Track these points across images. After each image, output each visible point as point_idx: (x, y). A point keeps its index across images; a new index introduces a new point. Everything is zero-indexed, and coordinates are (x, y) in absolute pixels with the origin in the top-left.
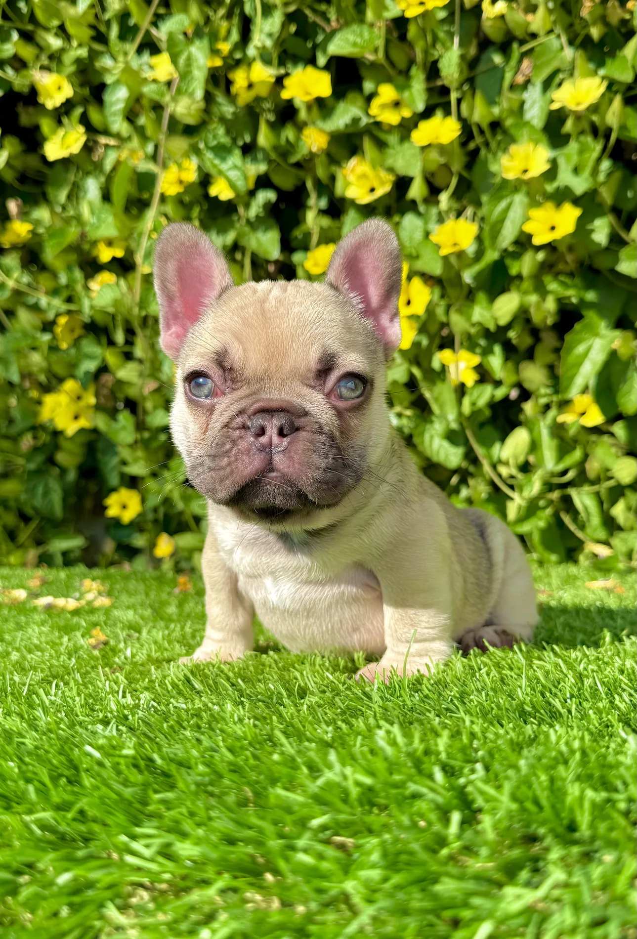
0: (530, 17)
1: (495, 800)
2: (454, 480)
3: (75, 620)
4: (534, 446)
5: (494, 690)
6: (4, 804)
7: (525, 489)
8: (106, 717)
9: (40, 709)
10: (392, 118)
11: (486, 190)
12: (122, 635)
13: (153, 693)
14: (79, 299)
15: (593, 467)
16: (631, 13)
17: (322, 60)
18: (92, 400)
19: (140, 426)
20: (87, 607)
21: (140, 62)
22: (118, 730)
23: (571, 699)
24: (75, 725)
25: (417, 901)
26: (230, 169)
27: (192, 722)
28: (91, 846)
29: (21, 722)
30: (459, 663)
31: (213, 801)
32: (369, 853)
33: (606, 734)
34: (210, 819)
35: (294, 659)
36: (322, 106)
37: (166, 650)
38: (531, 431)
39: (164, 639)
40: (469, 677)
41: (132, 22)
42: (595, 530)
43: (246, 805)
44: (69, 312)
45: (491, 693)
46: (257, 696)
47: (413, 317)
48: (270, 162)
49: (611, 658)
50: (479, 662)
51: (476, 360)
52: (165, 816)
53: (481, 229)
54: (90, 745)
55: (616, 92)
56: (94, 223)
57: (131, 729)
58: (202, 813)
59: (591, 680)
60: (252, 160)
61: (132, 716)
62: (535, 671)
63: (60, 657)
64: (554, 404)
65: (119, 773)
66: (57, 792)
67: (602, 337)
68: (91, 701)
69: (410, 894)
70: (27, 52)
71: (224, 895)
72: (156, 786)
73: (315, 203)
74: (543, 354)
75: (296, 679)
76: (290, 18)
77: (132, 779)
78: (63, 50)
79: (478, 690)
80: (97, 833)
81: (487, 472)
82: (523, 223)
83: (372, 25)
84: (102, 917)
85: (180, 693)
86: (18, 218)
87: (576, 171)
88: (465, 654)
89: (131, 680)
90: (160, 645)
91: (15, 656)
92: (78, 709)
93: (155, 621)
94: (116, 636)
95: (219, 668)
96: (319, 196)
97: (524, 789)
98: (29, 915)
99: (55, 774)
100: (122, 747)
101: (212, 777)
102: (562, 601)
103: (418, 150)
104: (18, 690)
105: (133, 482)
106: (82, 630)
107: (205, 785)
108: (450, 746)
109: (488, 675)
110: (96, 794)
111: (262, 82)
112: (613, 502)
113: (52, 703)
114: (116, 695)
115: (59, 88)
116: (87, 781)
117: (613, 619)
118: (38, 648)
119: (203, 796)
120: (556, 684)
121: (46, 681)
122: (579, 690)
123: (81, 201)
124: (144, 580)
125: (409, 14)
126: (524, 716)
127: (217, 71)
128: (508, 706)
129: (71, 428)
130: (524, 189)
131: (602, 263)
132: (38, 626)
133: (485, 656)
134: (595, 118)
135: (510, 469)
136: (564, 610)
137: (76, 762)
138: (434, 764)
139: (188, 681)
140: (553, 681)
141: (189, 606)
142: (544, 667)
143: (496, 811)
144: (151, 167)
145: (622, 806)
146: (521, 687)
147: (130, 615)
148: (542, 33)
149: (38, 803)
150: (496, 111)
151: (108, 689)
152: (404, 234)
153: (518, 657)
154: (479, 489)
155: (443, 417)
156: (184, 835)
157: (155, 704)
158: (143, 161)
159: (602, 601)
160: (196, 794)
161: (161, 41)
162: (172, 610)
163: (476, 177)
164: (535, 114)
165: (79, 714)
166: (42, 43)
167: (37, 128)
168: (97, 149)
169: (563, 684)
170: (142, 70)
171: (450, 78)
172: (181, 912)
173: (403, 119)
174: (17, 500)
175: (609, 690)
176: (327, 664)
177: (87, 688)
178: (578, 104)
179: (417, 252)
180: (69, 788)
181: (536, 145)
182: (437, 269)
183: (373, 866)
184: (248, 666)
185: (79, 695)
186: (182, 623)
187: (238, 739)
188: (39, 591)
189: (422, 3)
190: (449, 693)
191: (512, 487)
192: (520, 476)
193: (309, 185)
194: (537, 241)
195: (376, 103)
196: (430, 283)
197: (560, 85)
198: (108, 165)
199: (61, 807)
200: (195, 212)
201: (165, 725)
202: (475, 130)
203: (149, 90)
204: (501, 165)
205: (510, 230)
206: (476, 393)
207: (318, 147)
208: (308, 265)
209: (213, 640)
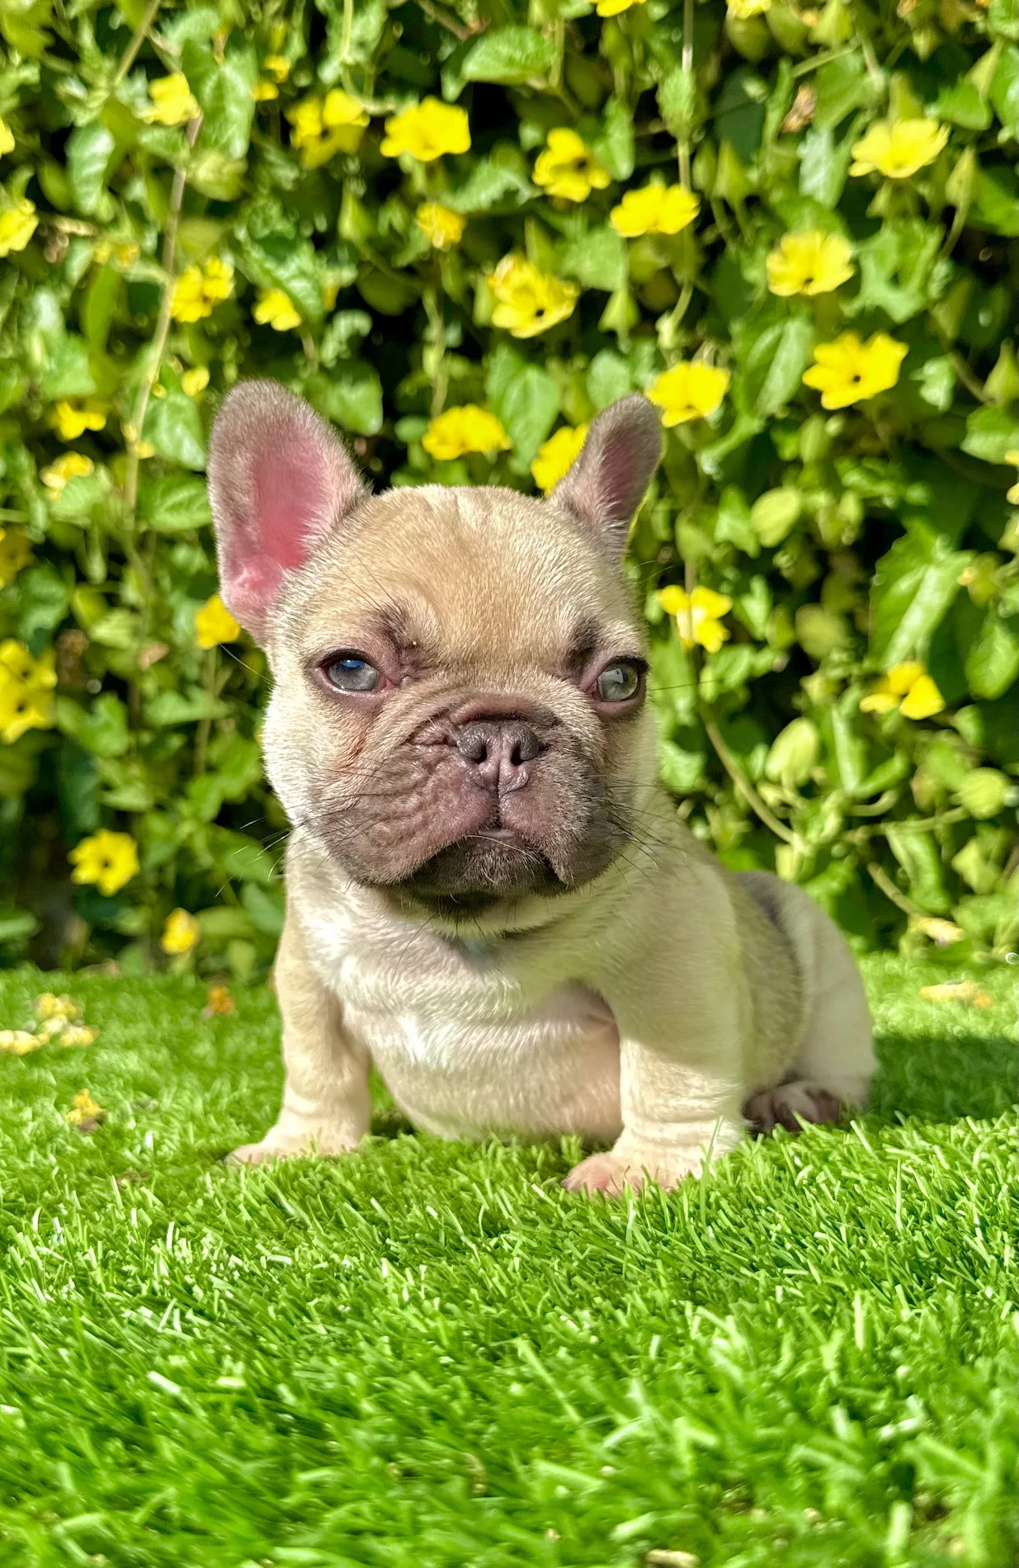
0: (812, 18)
2: (684, 810)
3: (36, 1075)
4: (825, 752)
7: (810, 826)
8: (155, 1291)
9: (28, 1278)
10: (573, 189)
11: (739, 313)
12: (127, 1103)
13: (221, 1232)
14: (27, 503)
15: (925, 787)
16: (985, 11)
17: (452, 89)
18: (49, 678)
19: (135, 722)
20: (52, 1048)
21: (131, 91)
22: (183, 1321)
26: (294, 277)
30: (757, 1156)
35: (451, 1150)
36: (453, 170)
37: (212, 1131)
38: (818, 726)
39: (206, 1111)
41: (118, 20)
42: (927, 894)
44: (6, 525)
48: (360, 264)
51: (723, 605)
53: (732, 382)
54: (158, 1370)
55: (963, 145)
56: (51, 371)
57: (203, 1314)
60: (330, 261)
61: (204, 1289)
63: (26, 1152)
64: (854, 679)
65: (223, 1429)
66: (109, 1471)
67: (939, 565)
68: (114, 1254)
72: (299, 1456)
73: (439, 335)
74: (838, 595)
76: (394, 16)
77: (250, 1441)
81: (742, 795)
82: (805, 371)
83: (539, 29)
85: (267, 1227)
87: (896, 279)
90: (201, 1122)
92: (96, 1274)
93: (180, 1073)
94: (114, 1104)
95: (324, 1171)
96: (446, 324)
99: (97, 1428)
103: (620, 246)
105: (121, 821)
106: (55, 1094)
107: (393, 1451)
110: (189, 1476)
111: (347, 126)
112: (959, 845)
117: (991, 1058)
120: (949, 1198)
122: (994, 1210)
123: (26, 332)
124: (146, 993)
125: (604, 10)
127: (269, 108)
128: (891, 1254)
129: (12, 728)
130: (805, 310)
131: (936, 438)
133: (799, 1139)
134: (924, 190)
135: (782, 791)
137: (135, 1404)
139: (274, 1199)
140: (941, 1194)
144: (154, 273)
147: (132, 1062)
148: (835, 42)
149: (77, 1496)
150: (754, 176)
151: (136, 1225)
152: (596, 390)
154: (725, 826)
155: (668, 704)
157: (236, 1260)
158: (138, 264)
161: (169, 55)
162: (203, 1048)
163: (718, 289)
164: (821, 182)
168: (54, 242)
169: (963, 1200)
170: (137, 105)
171: (676, 120)
173: (594, 191)
177: (96, 1222)
178: (899, 166)
180: (128, 1459)
181: (826, 234)
184: (374, 1166)
186: (232, 1078)
187: (423, 1341)
191: (787, 823)
192: (799, 803)
193: (430, 302)
194: (829, 402)
195: (544, 163)
197: (863, 133)
198: (76, 268)
199: (121, 1501)
200: (230, 352)
201: (271, 1309)
202: (717, 211)
203: (149, 139)
204: (766, 271)
205: (781, 383)
206: (723, 661)
207: (445, 239)
208: (430, 443)
209: (298, 1114)
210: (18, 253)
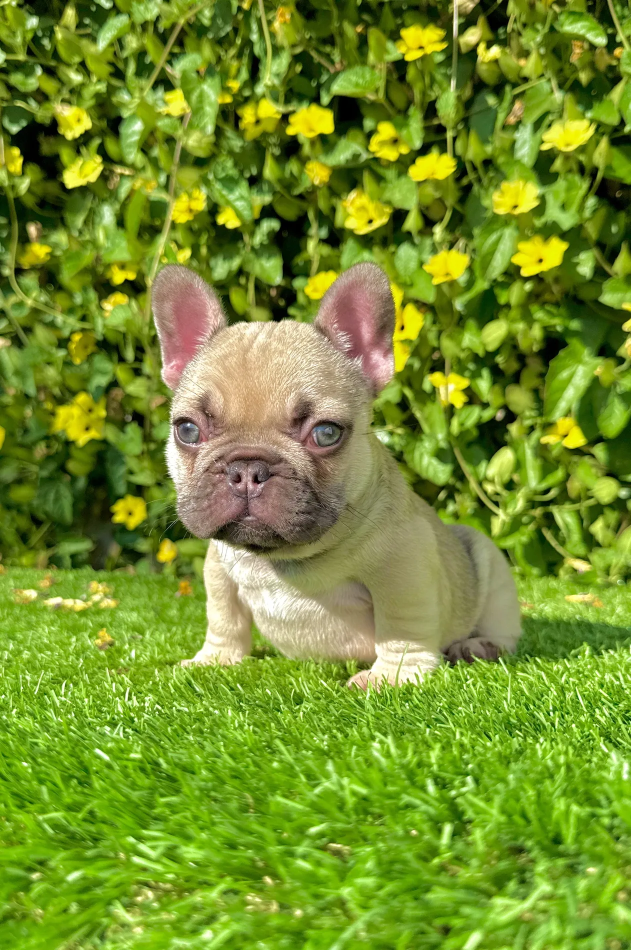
0: (522, 62)
1: (485, 812)
2: (442, 495)
3: (82, 621)
4: (519, 465)
5: (482, 703)
6: (18, 803)
7: (509, 505)
8: (114, 719)
9: (51, 710)
10: (390, 154)
11: (478, 223)
12: (127, 637)
13: (157, 695)
14: (93, 318)
15: (574, 487)
16: (618, 59)
17: (325, 99)
18: (103, 413)
19: (147, 438)
20: (93, 609)
21: (155, 98)
22: (124, 732)
23: (554, 713)
24: (84, 726)
25: (411, 910)
26: (237, 199)
27: (194, 727)
28: (100, 846)
29: (34, 722)
30: (446, 673)
31: (216, 806)
32: (364, 861)
33: (587, 747)
34: (214, 824)
35: (289, 664)
36: (325, 142)
37: (168, 652)
38: (516, 450)
39: (166, 642)
40: (456, 688)
41: (148, 60)
42: (575, 546)
43: (247, 811)
44: (83, 330)
45: (478, 705)
46: (255, 701)
47: (407, 342)
48: (274, 193)
49: (591, 671)
50: (466, 673)
51: (465, 383)
52: (171, 820)
53: (472, 260)
54: (100, 747)
55: (603, 134)
56: (108, 248)
57: (136, 731)
58: (205, 817)
59: (572, 693)
60: (258, 191)
61: (138, 719)
62: (519, 683)
63: (68, 657)
64: (537, 426)
65: (127, 776)
66: (69, 794)
67: (585, 364)
68: (98, 702)
69: (404, 902)
70: (49, 86)
71: (225, 896)
72: (162, 790)
73: (316, 233)
74: (529, 379)
75: (291, 684)
76: (296, 59)
77: (139, 782)
78: (83, 85)
79: (465, 701)
80: (106, 834)
81: (473, 488)
82: (512, 255)
83: (373, 67)
84: (108, 915)
85: (182, 696)
86: (37, 241)
87: (564, 207)
88: (453, 665)
89: (135, 682)
90: (162, 646)
91: (26, 655)
92: (86, 711)
93: (157, 623)
94: (121, 638)
95: (218, 671)
96: (320, 226)
97: (512, 802)
98: (41, 911)
99: (66, 774)
100: (130, 750)
101: (216, 783)
102: (543, 614)
103: (414, 186)
104: (30, 690)
105: (139, 491)
106: (89, 631)
107: (209, 790)
108: (441, 759)
109: (474, 685)
110: (106, 796)
111: (269, 118)
112: (593, 520)
113: (63, 704)
114: (122, 697)
115: (79, 120)
116: (97, 784)
117: (591, 632)
118: (48, 647)
119: (206, 800)
120: (540, 697)
121: (56, 682)
122: (561, 702)
123: (96, 226)
124: (147, 583)
125: (408, 58)
126: (510, 728)
127: (227, 108)
128: (494, 719)
129: (82, 439)
130: (514, 223)
131: (586, 294)
132: (48, 626)
133: (471, 667)
134: (582, 158)
135: (495, 487)
136: (545, 623)
137: (86, 764)
138: (427, 777)
139: (190, 684)
140: (536, 694)
141: (190, 609)
142: (527, 679)
143: (485, 823)
144: (163, 196)
145: (606, 821)
146: (506, 699)
147: (134, 617)
148: (534, 77)
149: (51, 804)
150: (489, 149)
151: (114, 691)
152: (399, 264)
153: (503, 669)
154: (465, 504)
155: (433, 436)
156: (188, 839)
157: (160, 708)
158: (156, 191)
159: (581, 614)
160: (200, 800)
161: (175, 78)
162: (173, 613)
163: (468, 210)
164: (525, 153)
165: (88, 715)
166: (64, 78)
167: (57, 157)
168: (113, 178)
169: (546, 697)
170: (157, 105)
171: (446, 118)
172: (185, 912)
173: (401, 155)
174: (30, 505)
175: (589, 702)
176: (321, 671)
177: (95, 689)
178: (568, 145)
179: (411, 281)
180: (79, 789)
181: (526, 182)
182: (430, 297)
183: (368, 874)
184: (246, 670)
185: (88, 696)
186: (183, 627)
187: (239, 745)
188: (49, 592)
189: (421, 48)
190: (438, 703)
191: (497, 504)
192: (505, 493)
193: (311, 215)
194: (525, 273)
195: (375, 140)
196: (423, 309)
197: (550, 126)
198: (123, 193)
199: (73, 808)
200: (204, 239)
201: (169, 729)
202: (468, 167)
203: (162, 124)
204: (492, 201)
205: (500, 262)
206: (464, 414)
207: (320, 180)
208: (309, 290)
209: (213, 644)
210: (93, 184)
